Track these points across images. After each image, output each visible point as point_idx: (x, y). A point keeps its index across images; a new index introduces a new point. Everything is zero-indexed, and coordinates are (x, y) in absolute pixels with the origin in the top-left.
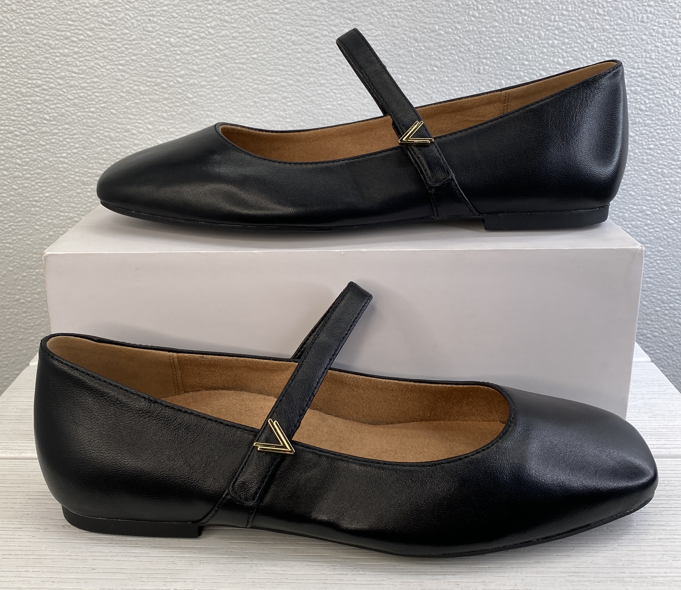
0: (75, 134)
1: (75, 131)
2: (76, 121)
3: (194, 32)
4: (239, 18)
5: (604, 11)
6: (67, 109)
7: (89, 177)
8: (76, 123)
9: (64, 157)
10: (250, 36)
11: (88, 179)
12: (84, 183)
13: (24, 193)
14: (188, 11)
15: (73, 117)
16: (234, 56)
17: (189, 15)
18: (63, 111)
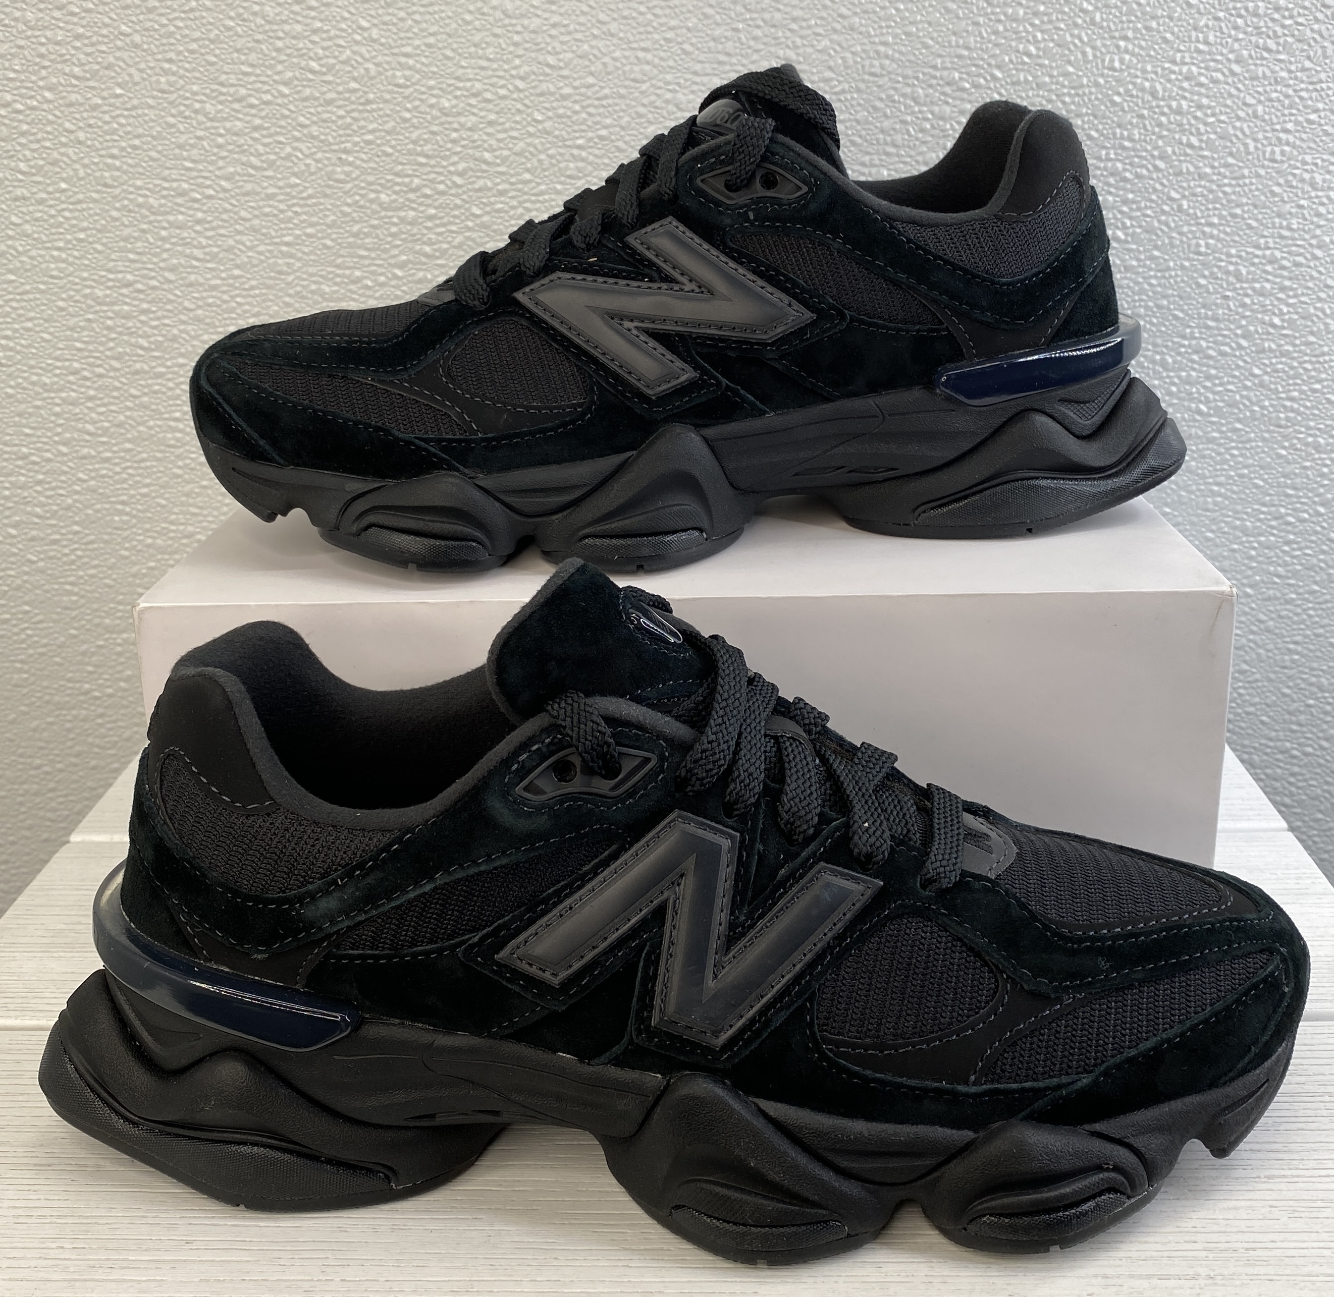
3: (487, 87)
4: (572, 59)
5: (1278, 44)
10: (594, 93)
14: (475, 45)
16: (564, 133)
17: (477, 52)
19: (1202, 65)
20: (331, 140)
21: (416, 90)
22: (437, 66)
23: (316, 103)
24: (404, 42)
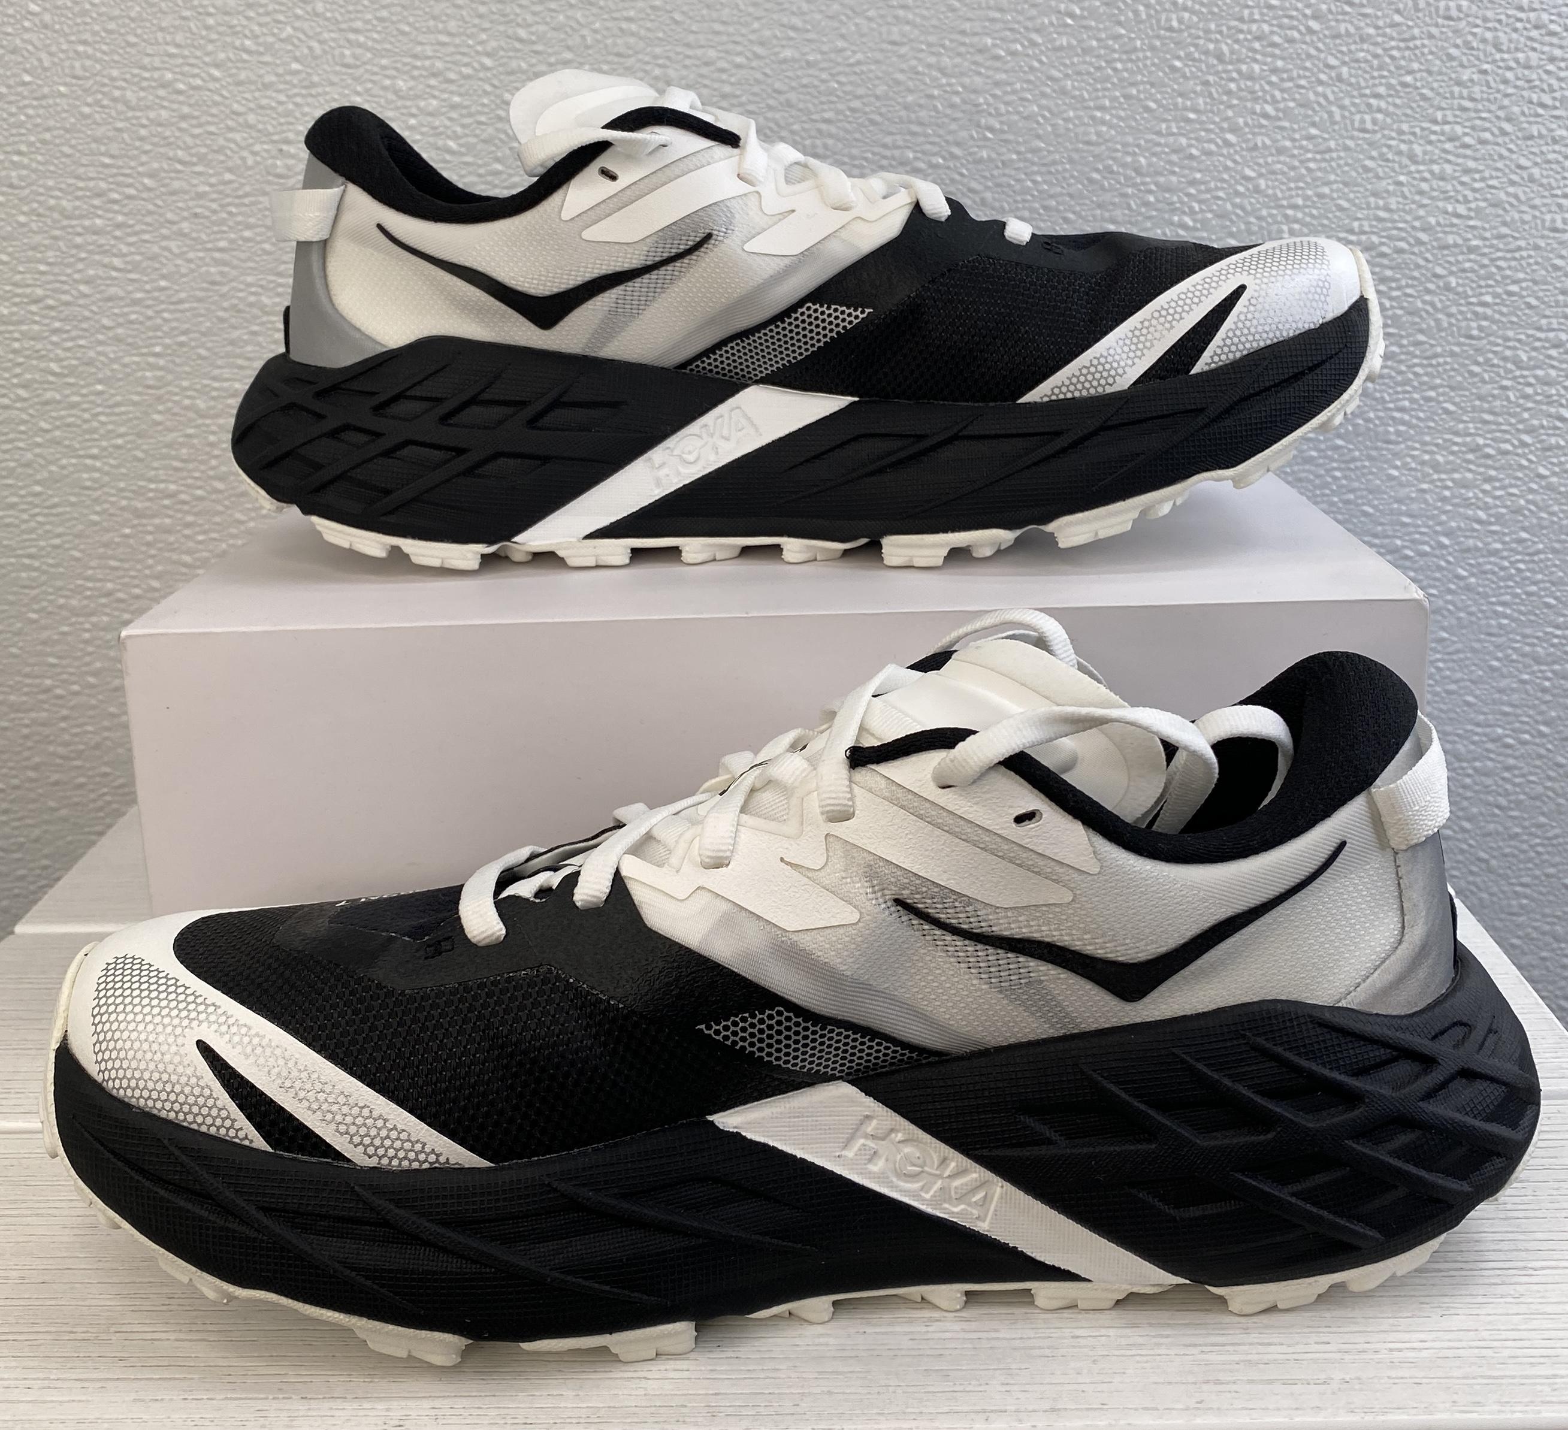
0: (118, 405)
1: (119, 398)
2: (120, 376)
6: (100, 349)
7: (150, 499)
8: (120, 380)
9: (94, 457)
11: (147, 504)
12: (139, 514)
13: (66, 438)
15: (116, 366)
18: (91, 354)
19: (1275, 22)
20: (270, 128)
21: (367, 71)
22: (391, 43)
23: (253, 87)
24: (352, 16)
